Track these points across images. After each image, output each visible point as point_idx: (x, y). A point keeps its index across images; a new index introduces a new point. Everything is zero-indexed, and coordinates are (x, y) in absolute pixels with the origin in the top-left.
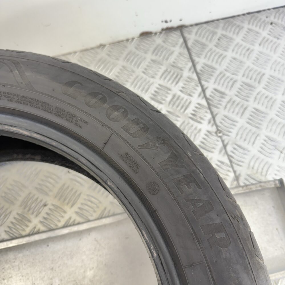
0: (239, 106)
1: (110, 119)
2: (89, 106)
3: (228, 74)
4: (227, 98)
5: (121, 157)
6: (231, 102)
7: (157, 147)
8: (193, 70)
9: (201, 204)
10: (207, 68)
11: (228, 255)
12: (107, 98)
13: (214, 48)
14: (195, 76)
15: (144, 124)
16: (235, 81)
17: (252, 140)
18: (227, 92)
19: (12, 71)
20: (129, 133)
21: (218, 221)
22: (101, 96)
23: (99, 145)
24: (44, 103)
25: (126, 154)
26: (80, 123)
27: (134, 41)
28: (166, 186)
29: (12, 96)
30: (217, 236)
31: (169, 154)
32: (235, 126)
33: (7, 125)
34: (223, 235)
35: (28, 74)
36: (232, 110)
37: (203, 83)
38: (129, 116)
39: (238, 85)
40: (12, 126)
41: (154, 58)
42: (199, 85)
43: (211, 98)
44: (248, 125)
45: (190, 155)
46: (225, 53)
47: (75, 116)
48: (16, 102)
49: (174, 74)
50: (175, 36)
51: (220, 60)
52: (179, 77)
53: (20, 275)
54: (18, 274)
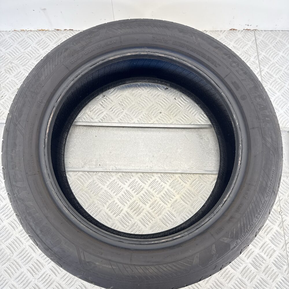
0: (279, 85)
1: (231, 66)
2: (223, 59)
3: (277, 65)
4: (274, 79)
5: (232, 83)
6: (275, 82)
7: (249, 82)
8: (257, 57)
9: (263, 107)
10: (265, 59)
11: (269, 126)
12: (231, 57)
13: (273, 48)
14: (257, 62)
15: (245, 71)
16: (281, 70)
17: (282, 105)
18: (274, 75)
19: (192, 36)
20: (238, 73)
21: (268, 114)
22: (228, 56)
23: (223, 76)
24: (203, 54)
25: (235, 82)
26: (217, 65)
27: (225, 32)
28: (250, 97)
29: (189, 48)
30: (267, 119)
31: (254, 85)
32: (274, 95)
33: (182, 60)
34: (269, 119)
35: (199, 39)
36: (275, 86)
37: (261, 67)
38: (239, 67)
39: (281, 73)
40: (184, 61)
41: (235, 45)
42: (259, 67)
43: (264, 76)
44: (282, 97)
45: (261, 88)
46: (278, 52)
47: (216, 62)
48: (190, 50)
49: (245, 57)
50: (250, 35)
51: (274, 56)
52: (248, 60)
53: (143, 143)
54: (143, 142)
